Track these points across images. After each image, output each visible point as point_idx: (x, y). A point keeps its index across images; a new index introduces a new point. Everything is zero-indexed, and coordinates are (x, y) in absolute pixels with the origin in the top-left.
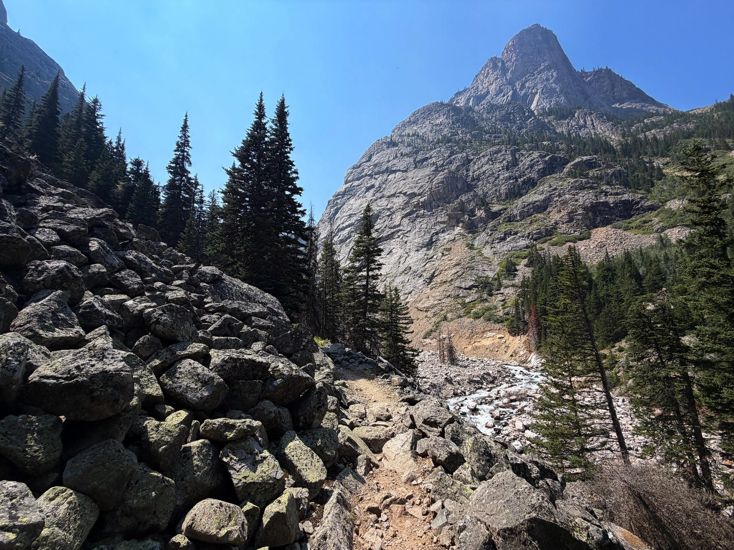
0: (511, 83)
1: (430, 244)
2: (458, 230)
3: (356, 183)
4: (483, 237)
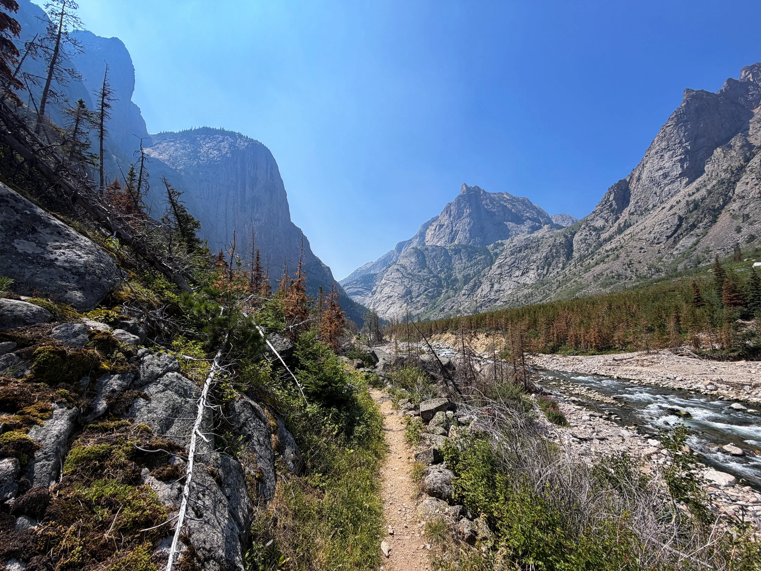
0: (452, 223)
1: (401, 307)
2: (406, 304)
3: (388, 282)
4: (409, 307)
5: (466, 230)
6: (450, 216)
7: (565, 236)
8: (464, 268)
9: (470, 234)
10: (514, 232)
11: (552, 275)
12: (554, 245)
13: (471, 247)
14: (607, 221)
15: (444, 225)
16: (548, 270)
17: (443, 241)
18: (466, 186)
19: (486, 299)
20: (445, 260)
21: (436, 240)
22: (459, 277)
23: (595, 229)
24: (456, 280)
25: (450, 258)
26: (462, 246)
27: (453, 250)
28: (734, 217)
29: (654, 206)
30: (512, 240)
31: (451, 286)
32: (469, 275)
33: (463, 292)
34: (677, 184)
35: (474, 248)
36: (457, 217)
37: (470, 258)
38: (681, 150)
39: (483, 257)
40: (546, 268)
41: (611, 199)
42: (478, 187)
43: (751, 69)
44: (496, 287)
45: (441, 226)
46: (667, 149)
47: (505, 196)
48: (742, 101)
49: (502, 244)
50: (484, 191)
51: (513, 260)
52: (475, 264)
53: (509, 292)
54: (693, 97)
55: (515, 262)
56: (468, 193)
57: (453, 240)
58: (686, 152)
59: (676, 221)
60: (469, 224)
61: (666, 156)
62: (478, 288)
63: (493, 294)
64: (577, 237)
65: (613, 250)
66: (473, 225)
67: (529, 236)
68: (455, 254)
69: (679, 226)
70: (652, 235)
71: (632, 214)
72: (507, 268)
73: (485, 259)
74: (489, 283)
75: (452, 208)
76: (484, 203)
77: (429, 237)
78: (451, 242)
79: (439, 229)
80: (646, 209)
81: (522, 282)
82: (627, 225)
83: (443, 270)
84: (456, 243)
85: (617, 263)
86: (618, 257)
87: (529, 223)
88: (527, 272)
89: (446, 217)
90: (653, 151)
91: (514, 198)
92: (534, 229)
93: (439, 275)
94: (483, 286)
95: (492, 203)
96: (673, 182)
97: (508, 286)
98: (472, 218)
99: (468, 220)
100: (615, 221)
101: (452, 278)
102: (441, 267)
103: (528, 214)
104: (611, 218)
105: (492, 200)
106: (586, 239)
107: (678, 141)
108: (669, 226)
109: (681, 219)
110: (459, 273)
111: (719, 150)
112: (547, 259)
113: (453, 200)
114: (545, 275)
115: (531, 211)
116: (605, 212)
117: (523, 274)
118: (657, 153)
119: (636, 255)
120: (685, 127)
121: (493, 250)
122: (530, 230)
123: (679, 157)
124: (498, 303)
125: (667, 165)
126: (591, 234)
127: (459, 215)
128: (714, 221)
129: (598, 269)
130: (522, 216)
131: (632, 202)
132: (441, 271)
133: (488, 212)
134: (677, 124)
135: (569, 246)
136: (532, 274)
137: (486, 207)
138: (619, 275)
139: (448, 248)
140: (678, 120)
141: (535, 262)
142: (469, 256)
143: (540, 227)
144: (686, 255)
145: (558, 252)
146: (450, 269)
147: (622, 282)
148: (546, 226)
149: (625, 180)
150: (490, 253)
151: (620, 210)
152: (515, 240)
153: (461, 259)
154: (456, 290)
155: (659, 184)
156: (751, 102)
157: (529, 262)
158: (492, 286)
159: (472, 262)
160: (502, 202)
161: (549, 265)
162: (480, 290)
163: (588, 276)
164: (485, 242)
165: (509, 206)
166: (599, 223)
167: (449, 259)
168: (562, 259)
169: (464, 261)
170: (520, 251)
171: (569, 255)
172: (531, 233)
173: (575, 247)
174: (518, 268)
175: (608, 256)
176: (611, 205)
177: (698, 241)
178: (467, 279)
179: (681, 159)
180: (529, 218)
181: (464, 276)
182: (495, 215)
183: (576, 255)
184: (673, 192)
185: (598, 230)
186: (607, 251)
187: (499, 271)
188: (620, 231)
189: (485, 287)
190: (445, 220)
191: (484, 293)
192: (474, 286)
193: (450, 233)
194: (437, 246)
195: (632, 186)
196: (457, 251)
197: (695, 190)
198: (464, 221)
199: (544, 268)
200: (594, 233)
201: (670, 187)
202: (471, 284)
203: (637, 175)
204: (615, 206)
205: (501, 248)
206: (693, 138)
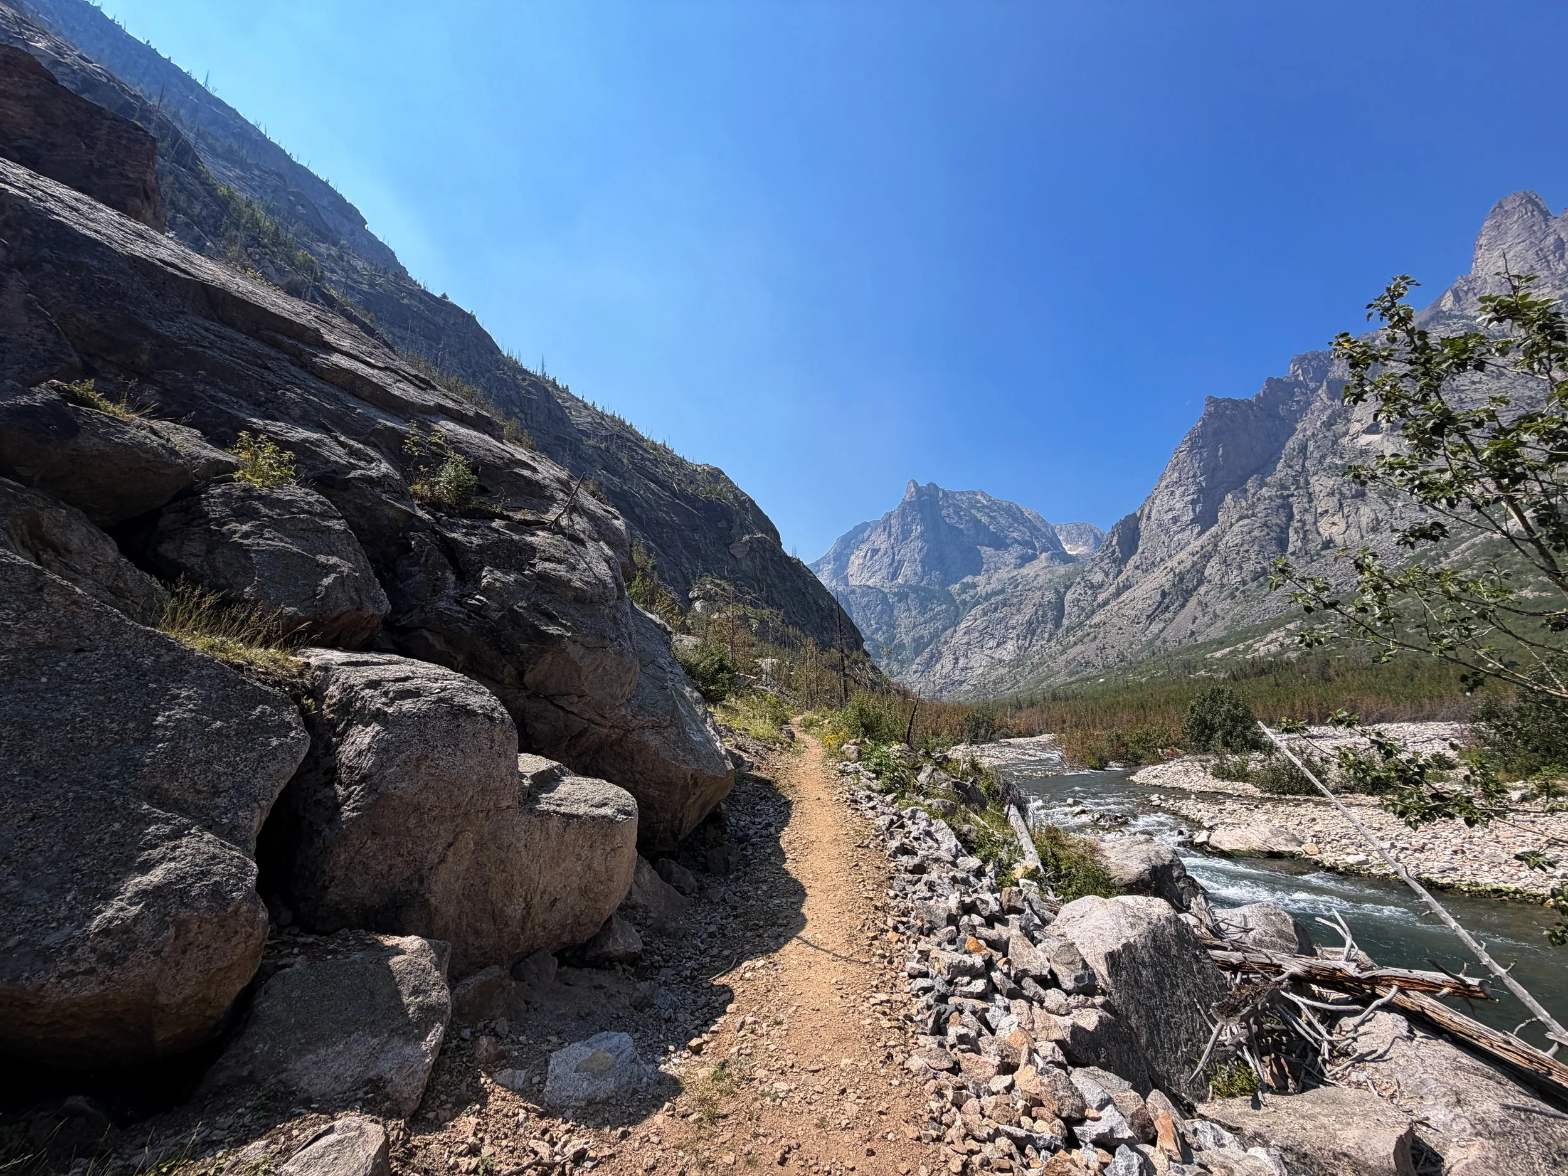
5: (915, 560)
6: (890, 536)
7: (1057, 591)
8: (915, 626)
9: (923, 567)
10: (993, 566)
11: (1035, 649)
12: (1041, 605)
13: (924, 589)
14: (1107, 575)
15: (879, 550)
16: (1031, 641)
17: (879, 576)
18: (916, 485)
19: (948, 680)
20: (883, 612)
21: (866, 574)
22: (907, 640)
23: (1093, 587)
24: (901, 646)
25: (892, 607)
26: (910, 587)
27: (895, 594)
28: (1200, 603)
29: (1162, 560)
30: (990, 578)
31: (894, 656)
32: (922, 637)
33: (915, 667)
34: (1188, 533)
35: (930, 590)
36: (900, 538)
37: (923, 610)
38: (1192, 489)
39: (944, 607)
40: (1029, 637)
41: (1114, 543)
42: (935, 485)
43: (1301, 360)
44: (962, 662)
45: (875, 551)
46: (1178, 483)
47: (979, 497)
48: (1282, 410)
49: (974, 586)
50: (944, 492)
51: (985, 624)
52: (932, 619)
53: (980, 671)
54: (1210, 414)
55: (987, 627)
56: (919, 498)
57: (894, 576)
58: (1200, 491)
59: (1158, 598)
60: (920, 551)
61: (1177, 493)
62: (937, 662)
63: (957, 672)
64: (1069, 596)
65: (1096, 626)
66: (928, 553)
67: (1015, 573)
68: (900, 601)
69: (1160, 603)
70: (1134, 612)
71: (1137, 568)
72: (977, 634)
73: (947, 610)
74: (952, 657)
75: (893, 521)
76: (944, 513)
77: (855, 569)
78: (892, 580)
79: (872, 557)
80: (1153, 563)
81: (997, 656)
82: (1127, 587)
83: (881, 629)
84: (900, 581)
85: (1093, 645)
86: (1095, 637)
87: (1017, 550)
88: (1005, 642)
89: (884, 537)
90: (1164, 483)
91: (994, 503)
92: (1025, 560)
93: (875, 636)
94: (943, 661)
95: (957, 513)
96: (1183, 530)
97: (978, 661)
98: (926, 541)
99: (919, 543)
100: (1118, 576)
101: (896, 641)
102: (877, 623)
103: (1015, 535)
104: (1113, 572)
105: (958, 510)
106: (1079, 600)
107: (1191, 474)
108: (1151, 602)
109: (1164, 595)
110: (907, 633)
111: (1230, 496)
112: (1031, 624)
113: (894, 507)
114: (1026, 649)
115: (1021, 528)
116: (1106, 561)
117: (998, 645)
118: (1167, 487)
119: (1113, 637)
120: (1201, 455)
121: (959, 595)
122: (1019, 561)
123: (1190, 497)
124: (965, 687)
125: (1177, 506)
126: (1086, 593)
127: (906, 534)
128: (1183, 606)
129: (1072, 652)
130: (1006, 537)
131: (1140, 550)
132: (877, 630)
133: (951, 527)
134: (1190, 451)
135: (1059, 607)
136: (1010, 646)
137: (947, 520)
138: (1087, 663)
139: (887, 590)
140: (1192, 444)
141: (1014, 628)
142: (921, 605)
143: (1034, 557)
144: (1151, 643)
145: (1044, 615)
146: (892, 626)
147: (1088, 670)
148: (1044, 554)
149: (1135, 514)
150: (955, 601)
151: (1124, 560)
152: (994, 579)
153: (909, 609)
154: (902, 663)
155: (1167, 531)
156: (1296, 412)
157: (1006, 628)
158: (957, 660)
159: (927, 616)
160: (973, 511)
161: (1033, 634)
162: (939, 666)
163: (1061, 660)
164: (945, 583)
165: (984, 520)
166: (1097, 578)
167: (889, 608)
168: (1050, 626)
169: (914, 613)
170: (996, 609)
171: (1058, 624)
172: (1021, 566)
173: (1067, 609)
174: (993, 636)
175: (1088, 634)
176: (1114, 552)
177: (1164, 628)
178: (919, 646)
179: (1193, 499)
180: (1016, 541)
181: (914, 640)
182: (963, 535)
183: (1065, 622)
184: (1183, 542)
185: (1095, 588)
186: (1090, 627)
187: (965, 639)
188: (1118, 593)
189: (947, 662)
190: (881, 541)
191: (945, 671)
192: (931, 658)
193: (891, 565)
194: (869, 587)
195: (1143, 524)
196: (902, 596)
197: (1198, 549)
198: (912, 545)
199: (1026, 637)
200: (1089, 592)
201: (1180, 536)
202: (926, 654)
203: (1146, 511)
204: (1118, 554)
205: (972, 592)
206: (1210, 470)
